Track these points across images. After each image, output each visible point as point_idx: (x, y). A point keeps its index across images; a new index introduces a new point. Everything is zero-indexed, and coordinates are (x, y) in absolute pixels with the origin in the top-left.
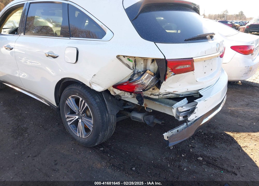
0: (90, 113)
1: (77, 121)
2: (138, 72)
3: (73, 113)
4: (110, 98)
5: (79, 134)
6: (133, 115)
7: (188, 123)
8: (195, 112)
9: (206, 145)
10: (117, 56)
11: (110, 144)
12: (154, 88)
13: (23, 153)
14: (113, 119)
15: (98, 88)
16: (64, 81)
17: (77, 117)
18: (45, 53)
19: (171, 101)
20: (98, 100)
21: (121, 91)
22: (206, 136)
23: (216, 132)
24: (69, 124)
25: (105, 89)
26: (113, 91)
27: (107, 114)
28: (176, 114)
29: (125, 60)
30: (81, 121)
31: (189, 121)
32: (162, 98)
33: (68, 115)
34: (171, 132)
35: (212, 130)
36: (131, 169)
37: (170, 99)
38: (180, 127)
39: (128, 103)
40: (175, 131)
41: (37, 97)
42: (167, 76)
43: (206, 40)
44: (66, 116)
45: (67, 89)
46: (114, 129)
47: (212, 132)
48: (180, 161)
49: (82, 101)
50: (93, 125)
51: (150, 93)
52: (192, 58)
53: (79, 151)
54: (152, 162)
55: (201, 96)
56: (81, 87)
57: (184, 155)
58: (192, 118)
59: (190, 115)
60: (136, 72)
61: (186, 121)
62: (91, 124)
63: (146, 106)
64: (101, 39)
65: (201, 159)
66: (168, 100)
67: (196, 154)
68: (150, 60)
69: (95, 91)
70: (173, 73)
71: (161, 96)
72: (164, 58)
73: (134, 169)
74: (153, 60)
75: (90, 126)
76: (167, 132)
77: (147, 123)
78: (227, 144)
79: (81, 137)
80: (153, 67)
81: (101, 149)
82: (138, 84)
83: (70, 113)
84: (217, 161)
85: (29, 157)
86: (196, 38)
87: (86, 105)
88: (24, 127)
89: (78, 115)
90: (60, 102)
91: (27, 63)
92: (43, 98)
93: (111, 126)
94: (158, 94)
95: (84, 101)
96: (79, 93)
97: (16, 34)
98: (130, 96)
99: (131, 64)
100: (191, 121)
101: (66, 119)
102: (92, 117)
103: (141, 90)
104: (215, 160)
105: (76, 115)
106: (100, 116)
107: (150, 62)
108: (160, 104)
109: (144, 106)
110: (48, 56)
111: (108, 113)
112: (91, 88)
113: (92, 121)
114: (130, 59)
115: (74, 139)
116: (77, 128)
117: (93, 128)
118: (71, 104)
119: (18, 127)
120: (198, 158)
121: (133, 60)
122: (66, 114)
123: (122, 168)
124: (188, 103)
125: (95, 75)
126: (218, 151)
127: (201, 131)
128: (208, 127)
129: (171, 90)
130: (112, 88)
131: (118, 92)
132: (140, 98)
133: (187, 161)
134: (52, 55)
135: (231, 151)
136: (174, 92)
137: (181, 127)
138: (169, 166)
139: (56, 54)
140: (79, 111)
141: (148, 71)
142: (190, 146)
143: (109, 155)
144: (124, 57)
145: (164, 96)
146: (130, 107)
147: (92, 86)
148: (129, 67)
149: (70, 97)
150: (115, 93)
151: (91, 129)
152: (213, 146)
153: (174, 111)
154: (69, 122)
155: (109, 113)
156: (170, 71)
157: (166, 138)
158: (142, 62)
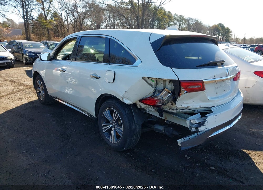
0: (121, 122)
1: (110, 129)
2: (159, 90)
3: (108, 122)
4: (137, 111)
5: (112, 140)
6: (155, 127)
7: (199, 133)
8: (205, 124)
9: (221, 158)
10: (143, 78)
11: (135, 151)
12: (172, 103)
13: (68, 152)
14: (138, 127)
15: (128, 102)
16: (103, 96)
17: (111, 126)
18: (91, 75)
19: (187, 115)
20: (127, 112)
21: (146, 105)
22: (222, 152)
23: (233, 149)
24: (104, 131)
25: (133, 103)
26: (139, 105)
27: (134, 124)
28: (190, 126)
29: (149, 81)
30: (114, 129)
31: (200, 132)
32: (179, 113)
33: (104, 124)
34: (184, 139)
35: (229, 147)
36: (152, 171)
37: (186, 113)
38: (191, 135)
39: (152, 116)
40: (187, 138)
41: (80, 110)
42: (181, 93)
43: (217, 66)
44: (103, 125)
45: (105, 102)
46: (139, 137)
47: (229, 149)
48: (195, 169)
49: (115, 112)
50: (123, 132)
51: (169, 108)
52: (202, 80)
53: (110, 154)
54: (170, 167)
55: (212, 112)
56: (115, 101)
57: (198, 164)
58: (202, 129)
59: (201, 127)
60: (157, 90)
61: (197, 131)
62: (121, 131)
63: (166, 119)
64: (132, 64)
65: (214, 168)
66: (184, 115)
67: (209, 165)
68: (168, 81)
69: (125, 103)
70: (186, 91)
71: (178, 110)
72: (178, 79)
73: (154, 170)
74: (171, 81)
75: (120, 133)
76: (180, 139)
77: (167, 134)
78: (241, 159)
79: (113, 142)
80: (170, 86)
81: (128, 154)
82: (158, 99)
83: (106, 123)
84: (228, 172)
85: (72, 155)
86: (206, 65)
87: (118, 115)
88: (68, 134)
89: (112, 124)
90: (98, 114)
91: (72, 82)
92: (85, 111)
93: (137, 134)
94: (176, 109)
95: (117, 112)
96: (114, 106)
97: (68, 60)
98: (153, 110)
99: (153, 84)
100: (201, 132)
101: (102, 127)
102: (122, 125)
103: (161, 104)
104: (227, 171)
105: (110, 124)
106: (128, 124)
107: (168, 82)
108: (177, 117)
109: (164, 119)
110: (93, 77)
111: (134, 122)
112: (123, 101)
113: (122, 129)
114: (153, 80)
115: (107, 144)
116: (110, 135)
117: (122, 134)
118: (107, 115)
119: (64, 133)
120: (211, 168)
121: (155, 80)
122: (102, 124)
123: (144, 169)
124: (201, 117)
125: (126, 92)
126: (231, 164)
127: (218, 147)
128: (226, 144)
129: (186, 106)
130: (138, 102)
131: (143, 105)
132: (160, 111)
133: (200, 169)
134: (96, 76)
135: (243, 165)
136: (188, 107)
137: (193, 136)
138: (184, 171)
139: (99, 75)
140: (113, 120)
141: (166, 89)
142: (206, 158)
143: (134, 159)
144: (148, 78)
145: (181, 111)
146: (153, 119)
147: (124, 100)
148: (152, 86)
149: (106, 110)
150: (141, 106)
151: (121, 136)
152: (227, 160)
153: (188, 123)
154: (104, 130)
155: (136, 122)
156: (183, 89)
157: (179, 144)
158: (162, 82)
